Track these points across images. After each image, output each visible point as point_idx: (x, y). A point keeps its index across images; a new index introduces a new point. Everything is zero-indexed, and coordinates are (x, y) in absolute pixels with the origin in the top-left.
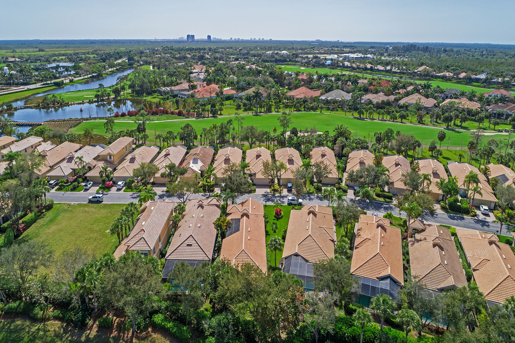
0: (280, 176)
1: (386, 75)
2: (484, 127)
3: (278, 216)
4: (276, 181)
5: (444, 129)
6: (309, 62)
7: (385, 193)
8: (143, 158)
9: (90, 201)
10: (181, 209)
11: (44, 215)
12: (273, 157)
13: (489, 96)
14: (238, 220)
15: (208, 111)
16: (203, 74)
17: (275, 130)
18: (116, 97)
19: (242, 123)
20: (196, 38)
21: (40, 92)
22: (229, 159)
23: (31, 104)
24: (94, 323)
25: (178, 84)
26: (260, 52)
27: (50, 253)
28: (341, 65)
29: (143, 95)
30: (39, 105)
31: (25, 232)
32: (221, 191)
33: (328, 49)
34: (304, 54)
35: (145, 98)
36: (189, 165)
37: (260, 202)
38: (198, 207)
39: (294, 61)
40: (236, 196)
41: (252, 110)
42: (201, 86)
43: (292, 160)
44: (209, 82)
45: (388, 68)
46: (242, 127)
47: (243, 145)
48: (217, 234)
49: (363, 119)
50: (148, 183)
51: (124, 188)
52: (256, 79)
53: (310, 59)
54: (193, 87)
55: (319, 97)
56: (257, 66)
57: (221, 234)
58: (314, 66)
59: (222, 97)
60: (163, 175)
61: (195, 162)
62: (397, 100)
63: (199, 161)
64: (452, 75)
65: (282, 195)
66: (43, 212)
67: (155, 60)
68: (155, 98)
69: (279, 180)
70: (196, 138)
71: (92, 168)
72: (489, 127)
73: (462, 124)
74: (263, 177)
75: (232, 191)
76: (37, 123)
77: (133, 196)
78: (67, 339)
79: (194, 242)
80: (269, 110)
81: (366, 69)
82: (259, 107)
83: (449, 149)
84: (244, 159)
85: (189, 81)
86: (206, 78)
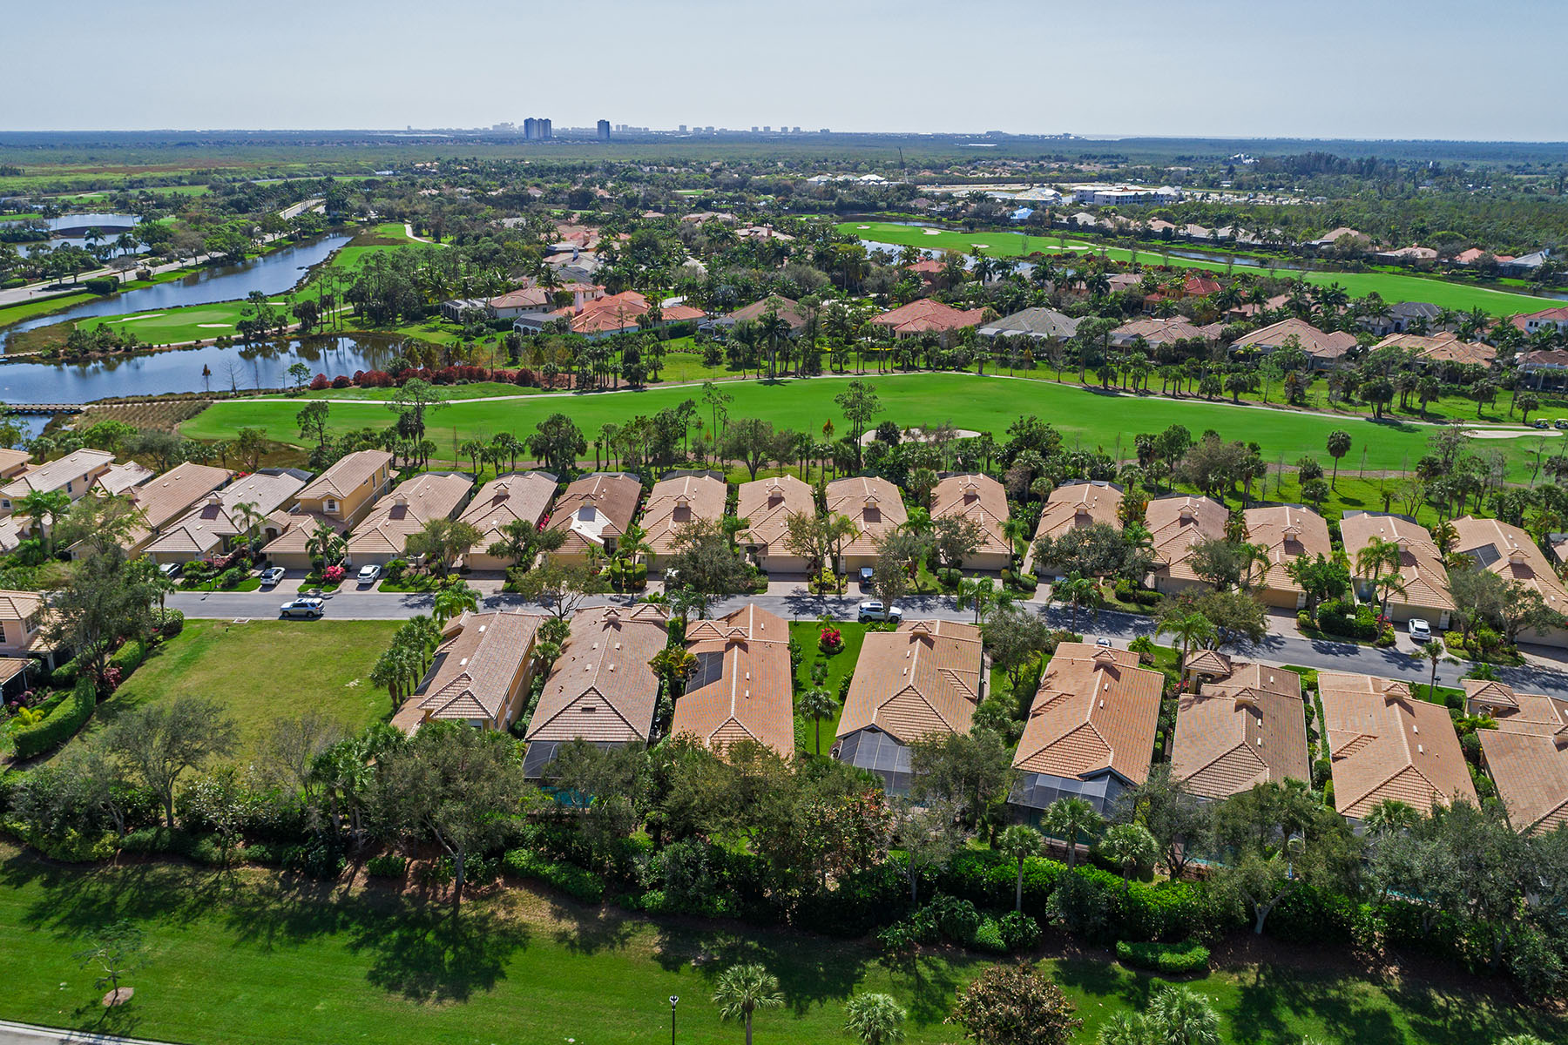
0: (839, 552)
1: (1215, 254)
2: (1497, 414)
3: (830, 646)
4: (828, 562)
5: (1368, 419)
6: (957, 211)
7: (1143, 592)
8: (428, 507)
9: (286, 615)
10: (557, 631)
11: (162, 648)
12: (820, 501)
13: (1531, 324)
14: (717, 658)
15: (615, 371)
16: (591, 255)
17: (828, 429)
18: (305, 326)
19: (724, 410)
20: (555, 126)
21: (46, 312)
22: (688, 509)
23: (28, 349)
24: (357, 869)
25: (509, 289)
26: (786, 178)
27: (228, 725)
28: (1065, 221)
29: (394, 322)
30: (55, 354)
31: (120, 688)
32: (667, 588)
33: (1027, 167)
34: (941, 184)
35: (401, 331)
36: (570, 524)
37: (779, 615)
38: (606, 627)
39: (902, 209)
40: (710, 601)
41: (758, 366)
42: (589, 295)
43: (877, 510)
44: (614, 285)
45: (1224, 232)
46: (725, 423)
47: (729, 467)
48: (661, 688)
49: (1113, 393)
50: (451, 570)
51: (379, 582)
52: (769, 276)
53: (960, 204)
54: (563, 300)
55: (979, 326)
56: (775, 229)
57: (670, 688)
58: (971, 227)
59: (658, 328)
60: (494, 551)
61: (587, 514)
62: (1228, 338)
63: (598, 514)
64: (1432, 254)
65: (845, 597)
66: (159, 642)
67: (421, 207)
68: (435, 330)
69: (835, 561)
70: (582, 449)
71: (279, 531)
72: (1511, 415)
73: (1424, 405)
74: (788, 553)
75: (699, 587)
76: (67, 407)
77: (409, 603)
78: (293, 899)
79: (599, 704)
80: (813, 367)
81: (1148, 234)
82: (781, 360)
83: (1366, 476)
84: (731, 506)
85: (548, 281)
86: (604, 270)
